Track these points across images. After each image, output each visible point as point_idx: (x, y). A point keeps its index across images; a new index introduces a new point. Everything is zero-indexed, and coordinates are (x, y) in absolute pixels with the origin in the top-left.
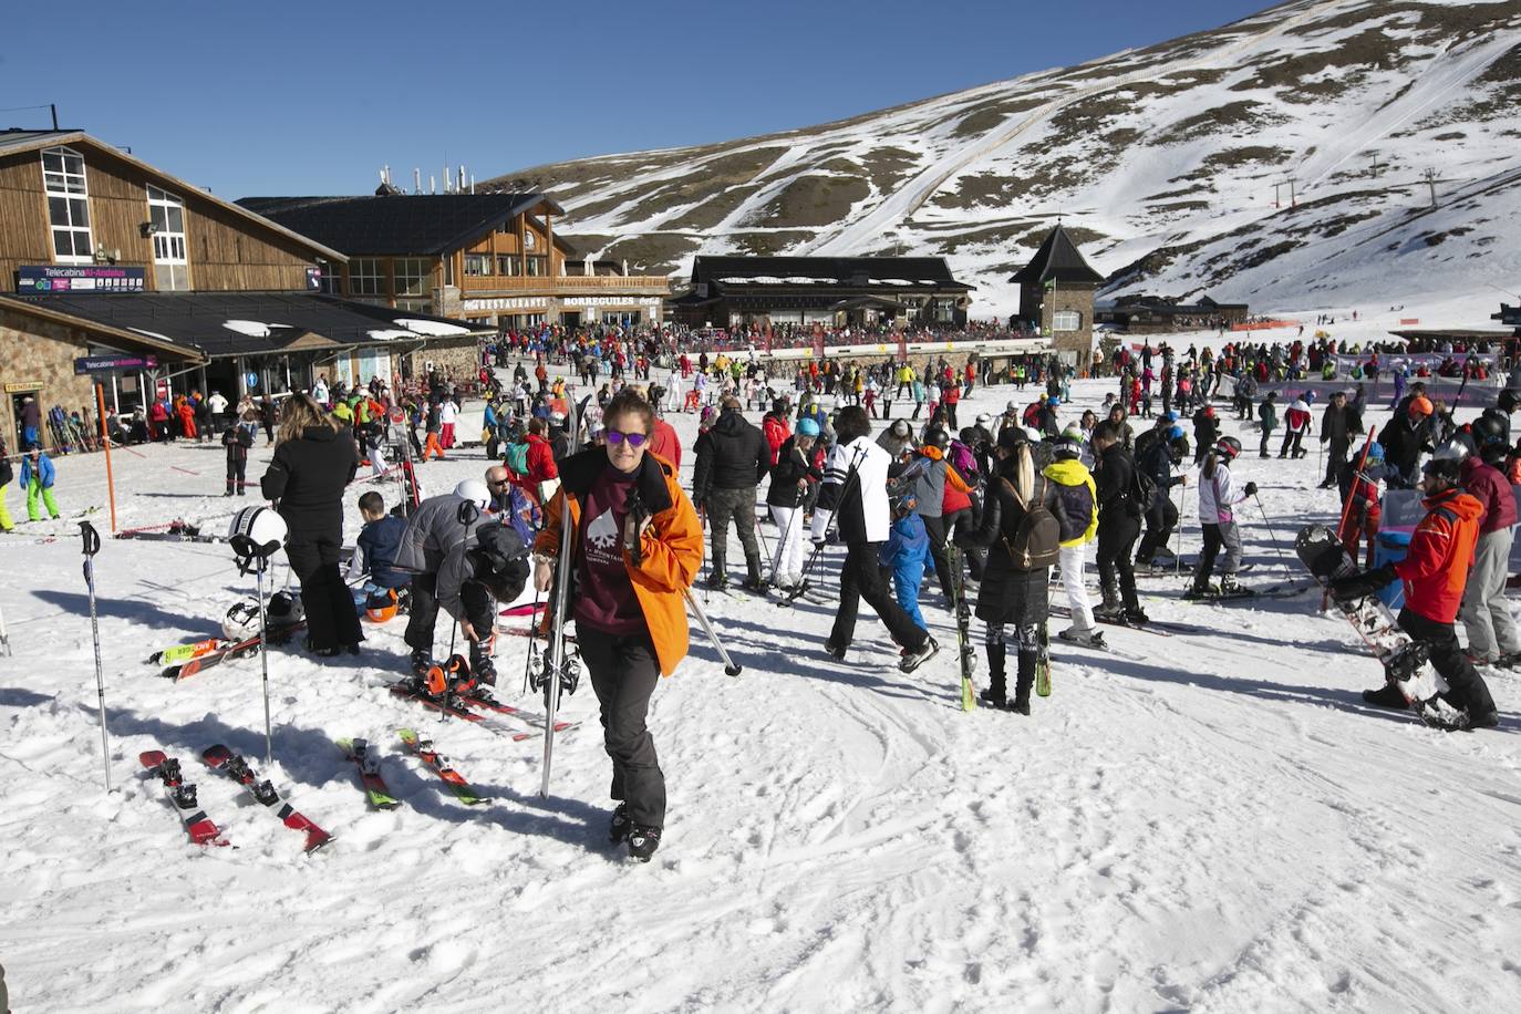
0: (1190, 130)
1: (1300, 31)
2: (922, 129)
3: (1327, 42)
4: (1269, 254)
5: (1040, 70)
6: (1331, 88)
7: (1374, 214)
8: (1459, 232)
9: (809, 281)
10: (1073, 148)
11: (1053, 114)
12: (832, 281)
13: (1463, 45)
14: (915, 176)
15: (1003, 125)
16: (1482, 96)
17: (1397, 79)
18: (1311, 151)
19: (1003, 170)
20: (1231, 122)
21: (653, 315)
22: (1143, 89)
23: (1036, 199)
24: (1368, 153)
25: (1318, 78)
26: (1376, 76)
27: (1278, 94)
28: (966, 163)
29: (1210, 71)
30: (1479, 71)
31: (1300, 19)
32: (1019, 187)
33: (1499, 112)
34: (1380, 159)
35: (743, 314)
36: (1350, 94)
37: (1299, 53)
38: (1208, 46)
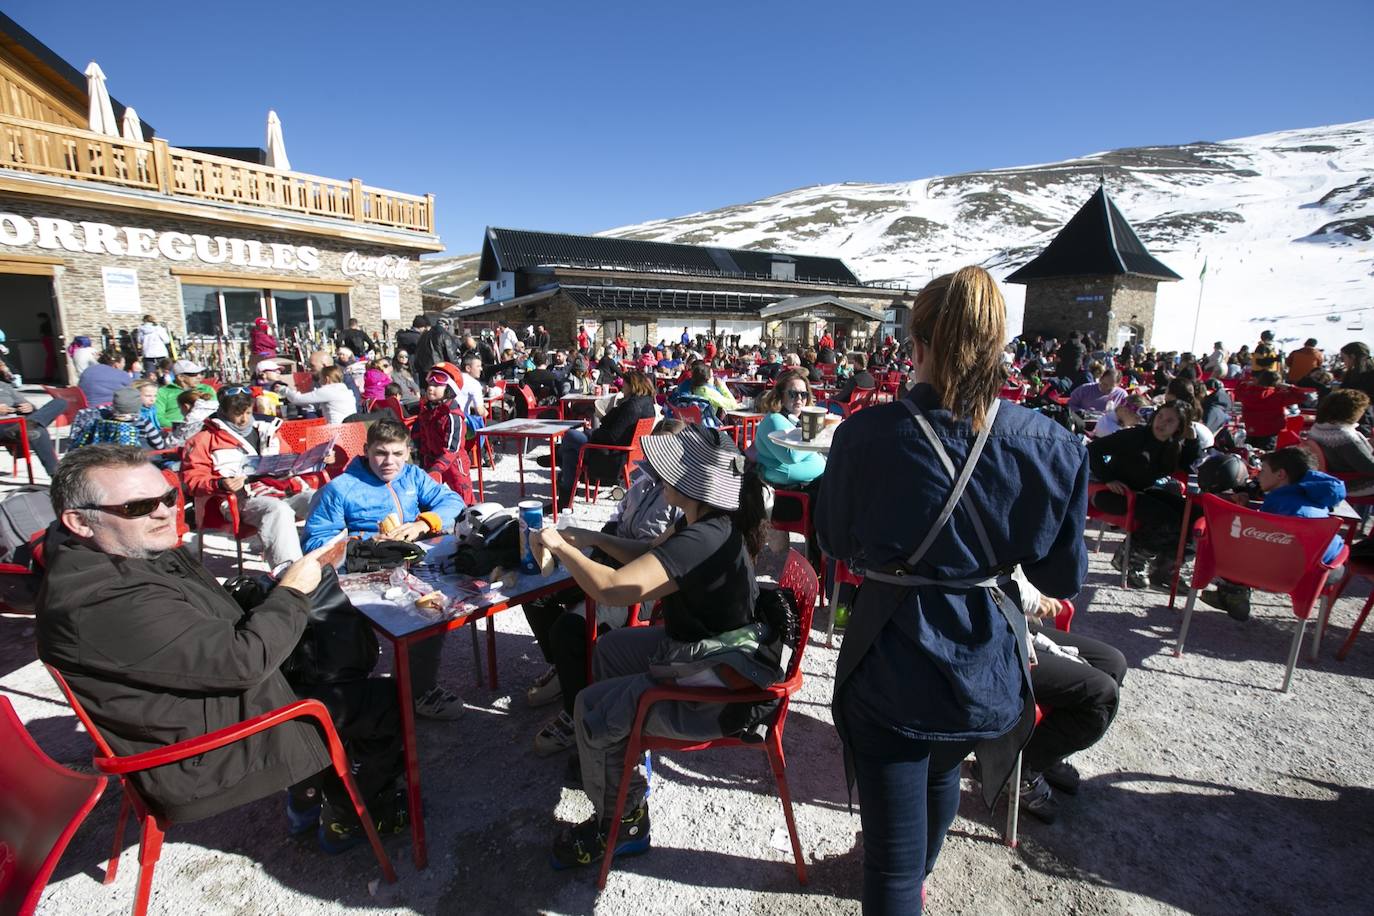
1: (791, 206)
3: (806, 212)
5: (659, 219)
6: (811, 233)
13: (870, 219)
16: (888, 242)
17: (843, 232)
22: (717, 229)
25: (806, 228)
26: (833, 229)
27: (789, 236)
29: (750, 223)
31: (792, 199)
33: (898, 250)
36: (824, 237)
37: (793, 216)
38: (743, 211)
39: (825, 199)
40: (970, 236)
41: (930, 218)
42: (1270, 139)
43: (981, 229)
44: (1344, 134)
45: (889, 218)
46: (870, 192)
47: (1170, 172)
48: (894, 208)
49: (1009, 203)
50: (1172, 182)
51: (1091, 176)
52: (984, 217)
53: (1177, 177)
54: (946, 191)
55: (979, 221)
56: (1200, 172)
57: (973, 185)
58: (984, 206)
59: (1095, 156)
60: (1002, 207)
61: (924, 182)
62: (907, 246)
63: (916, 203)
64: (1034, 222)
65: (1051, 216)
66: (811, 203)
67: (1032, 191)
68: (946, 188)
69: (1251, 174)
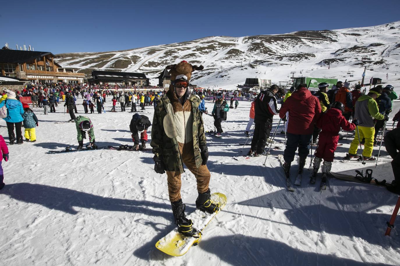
0: (186, 57)
1: (202, 43)
2: (141, 53)
3: (206, 45)
4: (199, 77)
6: (206, 52)
7: (214, 72)
8: (226, 76)
9: (117, 76)
10: (167, 58)
11: (164, 52)
12: (122, 77)
13: (224, 49)
14: (140, 61)
15: (156, 53)
16: (227, 56)
17: (216, 52)
18: (204, 62)
19: (156, 61)
20: (192, 56)
21: (81, 82)
22: (179, 49)
23: (162, 66)
24: (212, 63)
25: (205, 51)
26: (213, 51)
27: (199, 53)
28: (150, 59)
29: (189, 48)
30: (226, 53)
31: (202, 41)
32: (159, 64)
33: (229, 59)
34: (214, 64)
35: (103, 82)
36: (209, 54)
37: (202, 47)
38: (188, 44)
39: (213, 41)
40: (250, 56)
41: (240, 50)
42: (345, 31)
43: (253, 54)
44: (364, 30)
45: (229, 49)
46: (227, 40)
47: (313, 39)
48: (231, 46)
49: (263, 46)
50: (312, 43)
51: (290, 39)
52: (255, 51)
53: (314, 41)
54: (248, 41)
55: (254, 52)
56: (321, 40)
57: (256, 40)
58: (255, 47)
59: (293, 33)
60: (261, 47)
61: (242, 38)
62: (231, 58)
63: (238, 44)
64: (268, 53)
65: (274, 51)
66: (208, 42)
67: (272, 43)
68: (248, 40)
69: (335, 41)
